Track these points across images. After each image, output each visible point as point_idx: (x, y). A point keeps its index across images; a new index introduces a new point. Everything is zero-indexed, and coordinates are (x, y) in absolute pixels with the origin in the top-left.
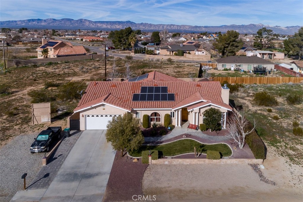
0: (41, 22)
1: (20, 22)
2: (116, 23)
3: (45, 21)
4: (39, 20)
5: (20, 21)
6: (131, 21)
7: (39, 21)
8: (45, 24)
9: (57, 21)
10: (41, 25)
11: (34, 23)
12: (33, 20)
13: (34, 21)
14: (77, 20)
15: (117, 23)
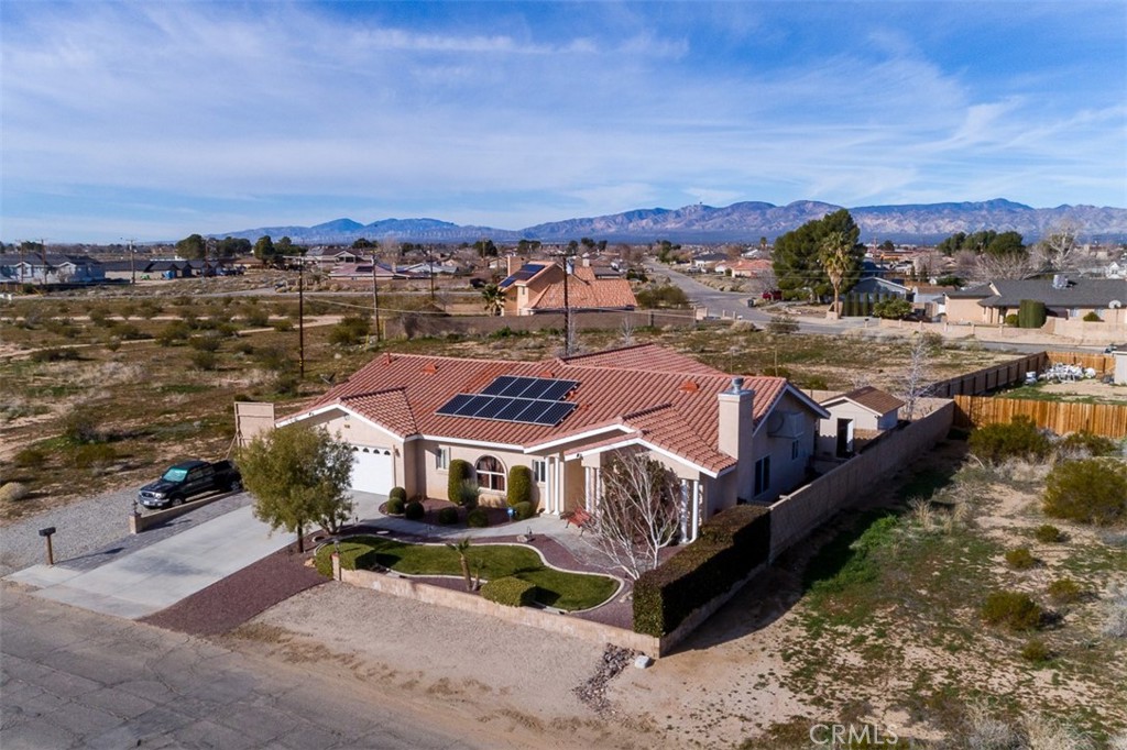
0: (665, 220)
1: (603, 223)
2: (940, 212)
3: (677, 214)
4: (659, 211)
5: (603, 218)
6: (1010, 200)
7: (660, 217)
8: (678, 225)
9: (715, 215)
10: (666, 231)
11: (644, 222)
12: (641, 214)
13: (642, 219)
14: (786, 205)
15: (946, 211)
